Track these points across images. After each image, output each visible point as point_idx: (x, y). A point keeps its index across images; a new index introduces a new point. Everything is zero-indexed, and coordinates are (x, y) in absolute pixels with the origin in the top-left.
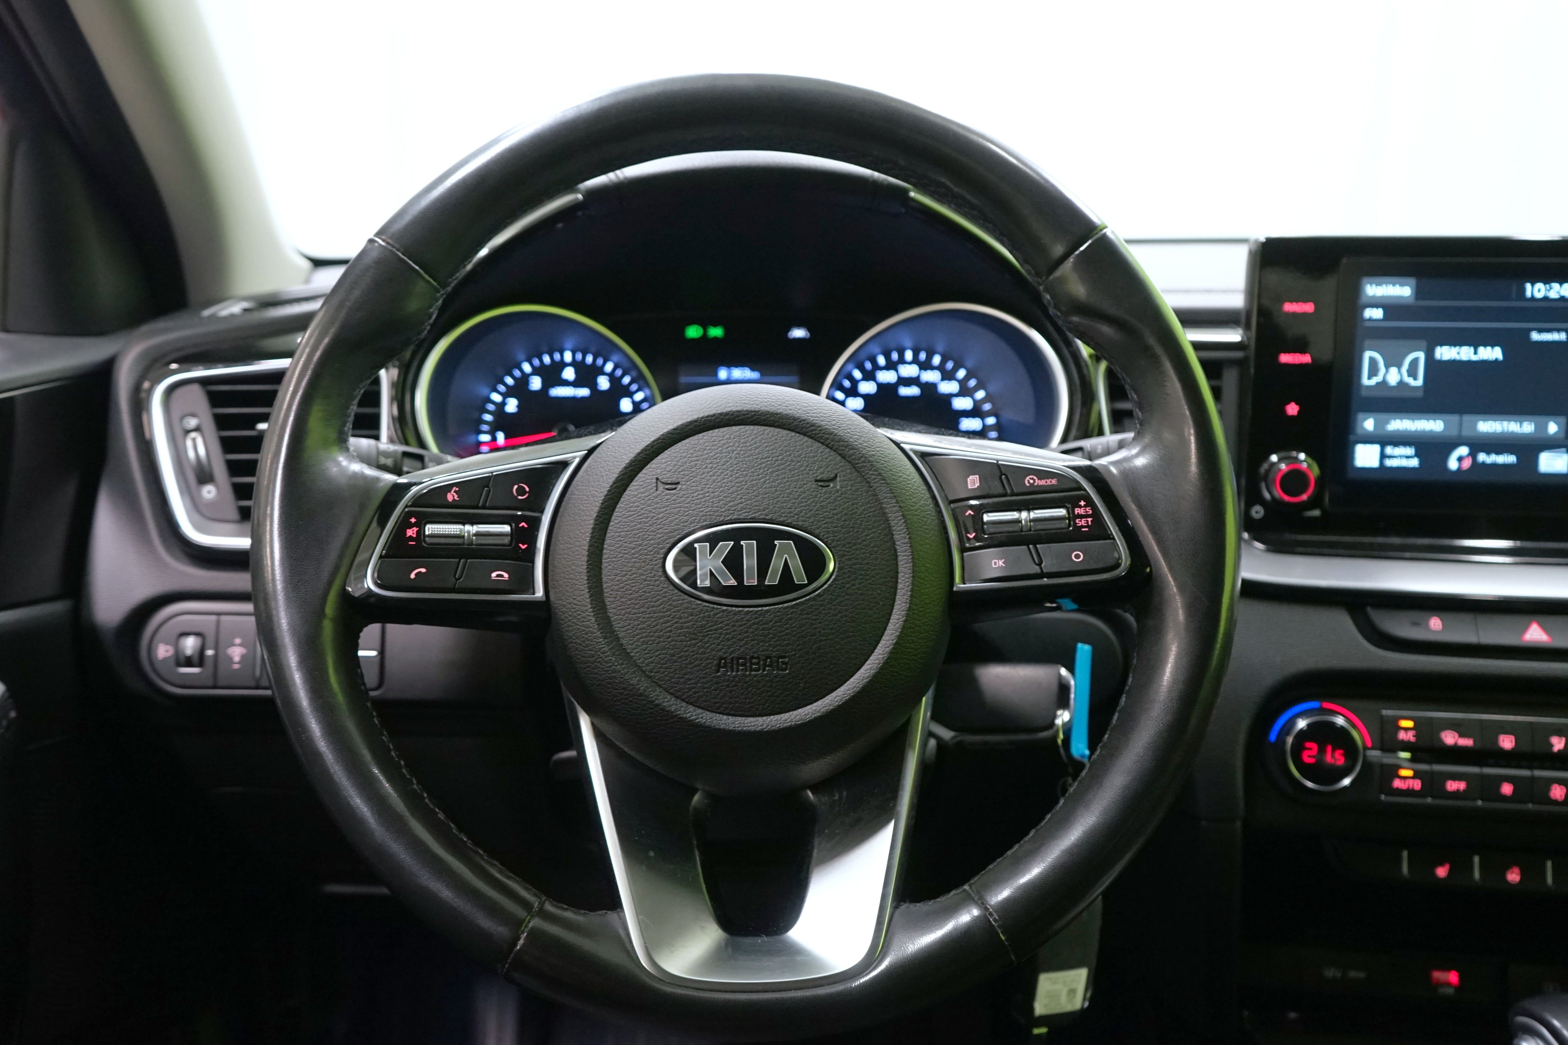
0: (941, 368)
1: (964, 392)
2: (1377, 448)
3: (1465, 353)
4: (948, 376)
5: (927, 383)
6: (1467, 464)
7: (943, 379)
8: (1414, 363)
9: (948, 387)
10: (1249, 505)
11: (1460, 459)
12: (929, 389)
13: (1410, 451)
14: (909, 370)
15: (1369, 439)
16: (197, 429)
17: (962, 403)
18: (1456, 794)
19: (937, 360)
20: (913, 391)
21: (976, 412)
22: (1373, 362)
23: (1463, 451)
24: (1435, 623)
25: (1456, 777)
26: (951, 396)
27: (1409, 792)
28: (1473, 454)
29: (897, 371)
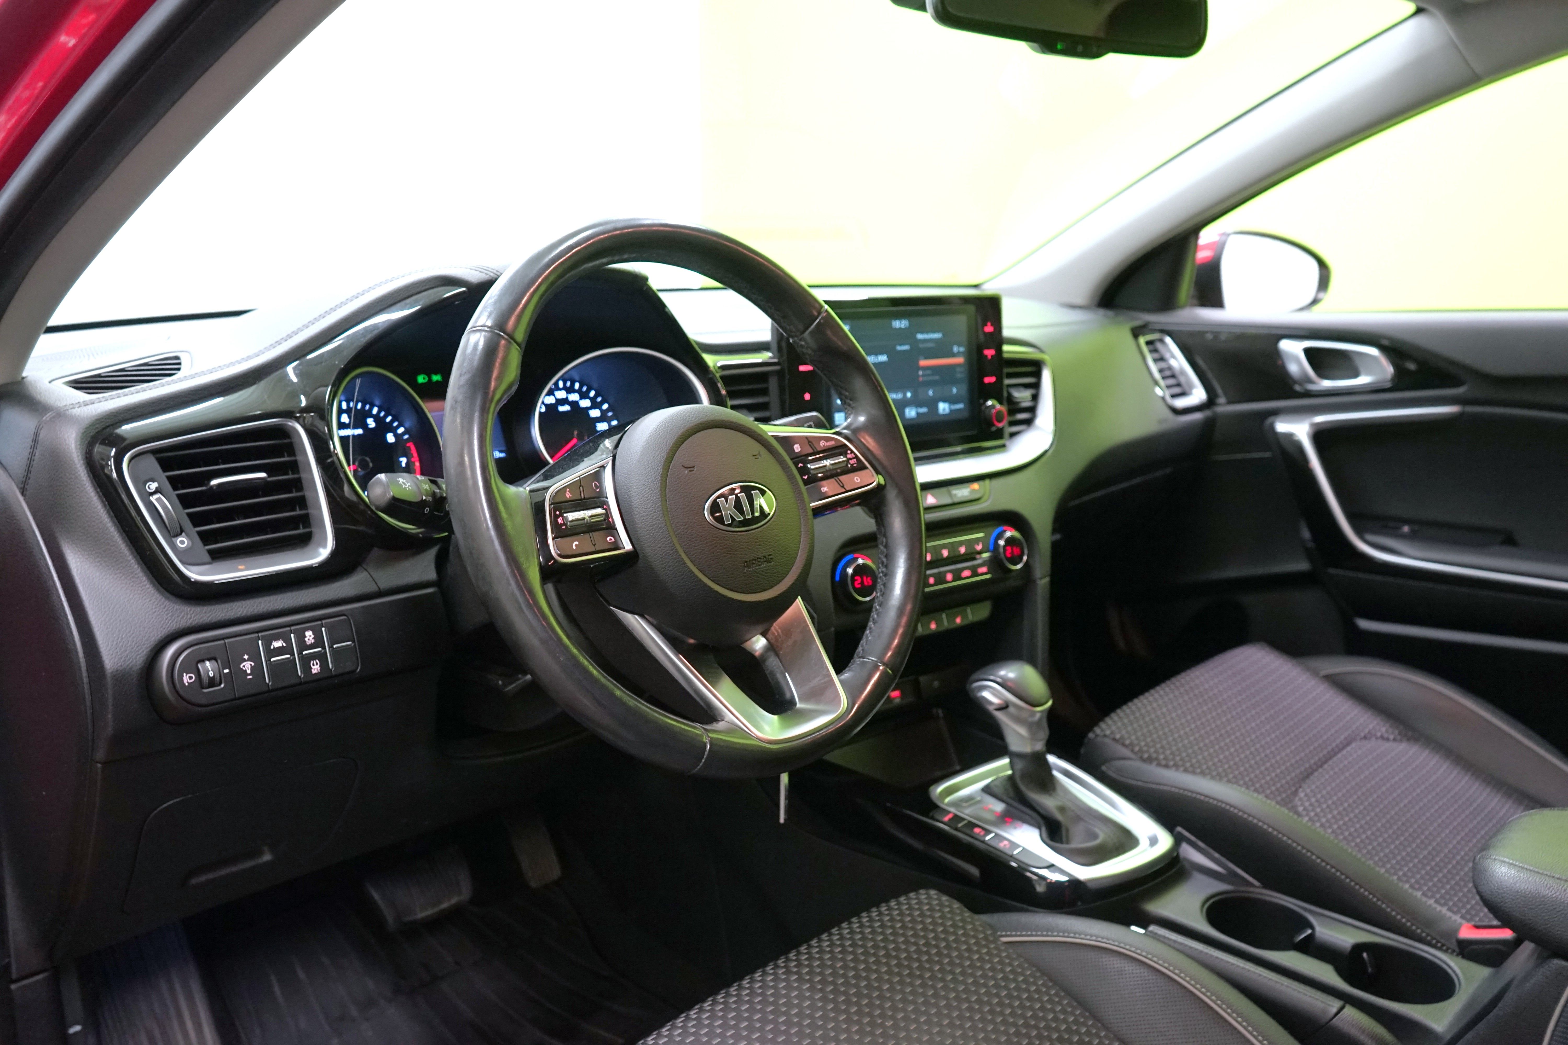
0: (579, 392)
1: (595, 405)
4: (584, 396)
5: (572, 401)
7: (581, 398)
9: (585, 403)
12: (574, 404)
14: (561, 394)
16: (157, 491)
17: (595, 413)
19: (577, 386)
20: (565, 408)
21: (603, 418)
26: (587, 409)
29: (554, 395)
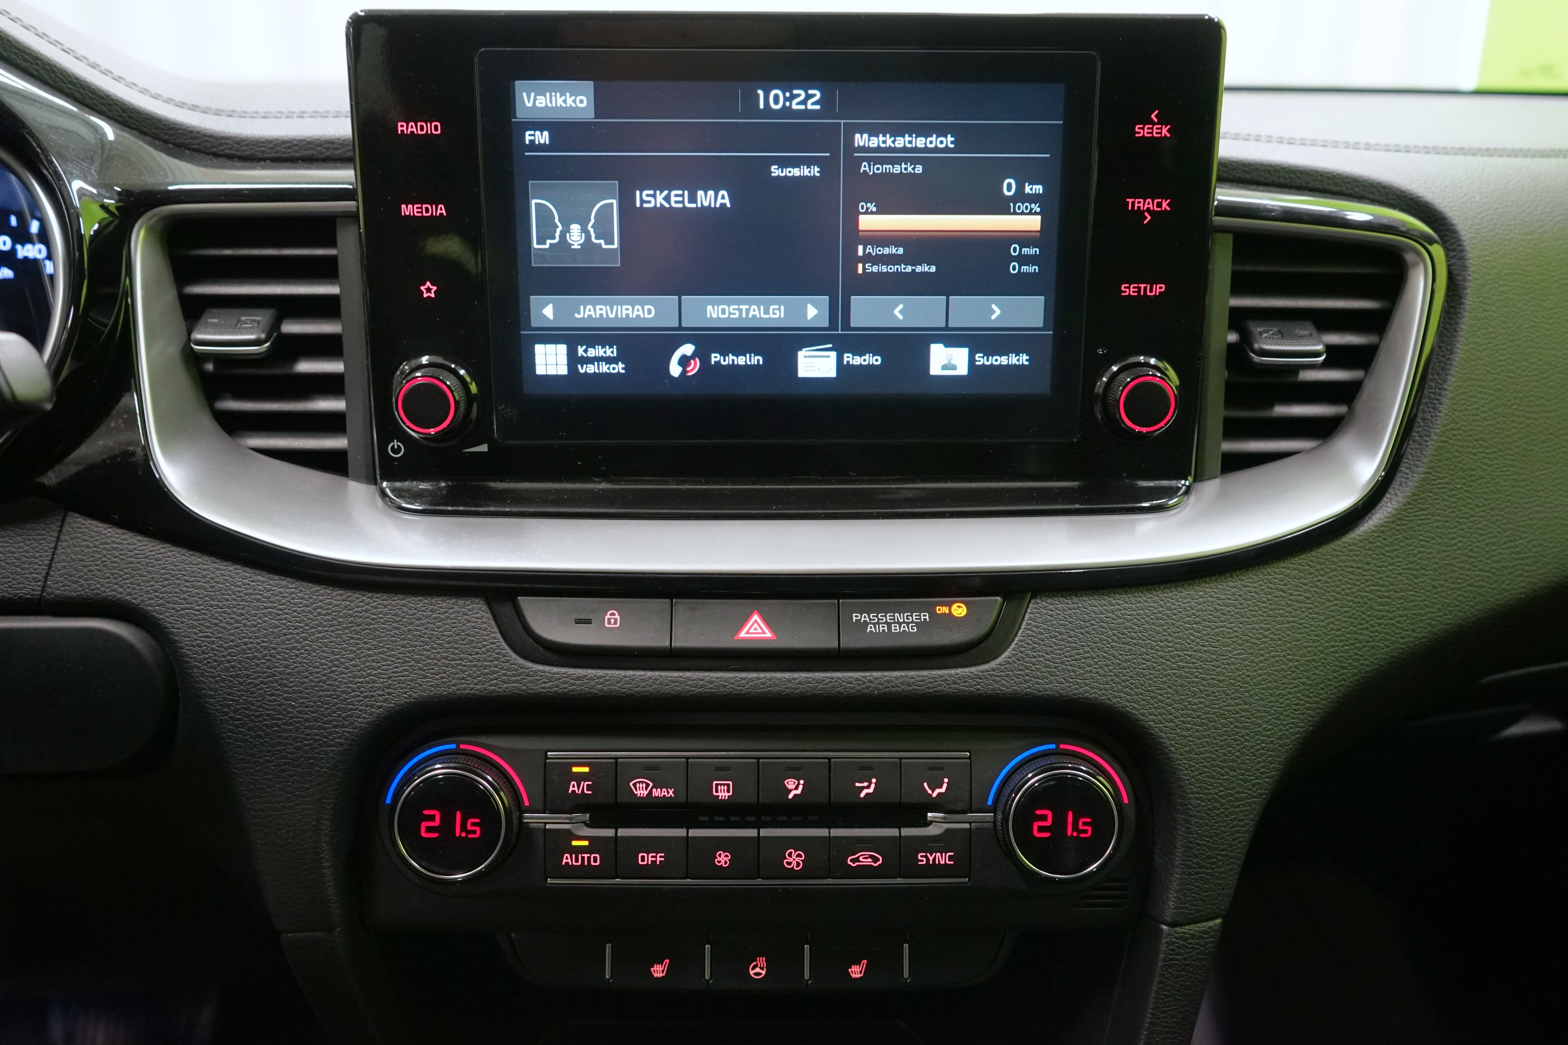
2: (562, 348)
3: (677, 199)
6: (694, 368)
8: (604, 215)
10: (383, 442)
11: (684, 361)
13: (610, 352)
15: (551, 336)
18: (651, 871)
22: (544, 213)
23: (688, 349)
24: (612, 618)
25: (650, 845)
27: (586, 871)
28: (702, 353)
